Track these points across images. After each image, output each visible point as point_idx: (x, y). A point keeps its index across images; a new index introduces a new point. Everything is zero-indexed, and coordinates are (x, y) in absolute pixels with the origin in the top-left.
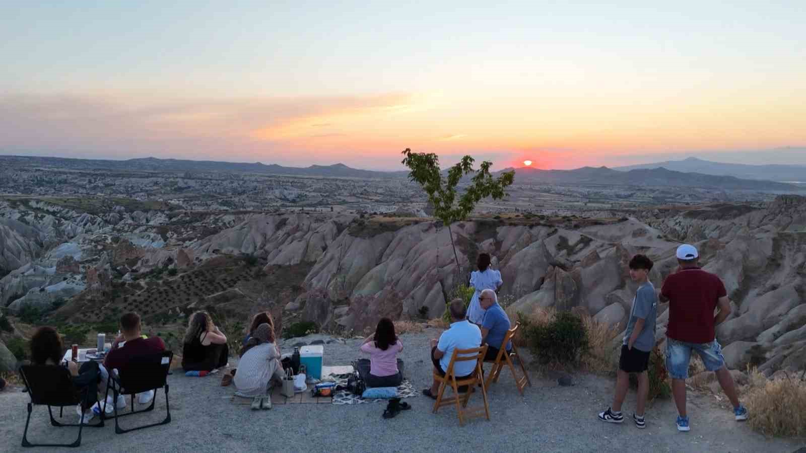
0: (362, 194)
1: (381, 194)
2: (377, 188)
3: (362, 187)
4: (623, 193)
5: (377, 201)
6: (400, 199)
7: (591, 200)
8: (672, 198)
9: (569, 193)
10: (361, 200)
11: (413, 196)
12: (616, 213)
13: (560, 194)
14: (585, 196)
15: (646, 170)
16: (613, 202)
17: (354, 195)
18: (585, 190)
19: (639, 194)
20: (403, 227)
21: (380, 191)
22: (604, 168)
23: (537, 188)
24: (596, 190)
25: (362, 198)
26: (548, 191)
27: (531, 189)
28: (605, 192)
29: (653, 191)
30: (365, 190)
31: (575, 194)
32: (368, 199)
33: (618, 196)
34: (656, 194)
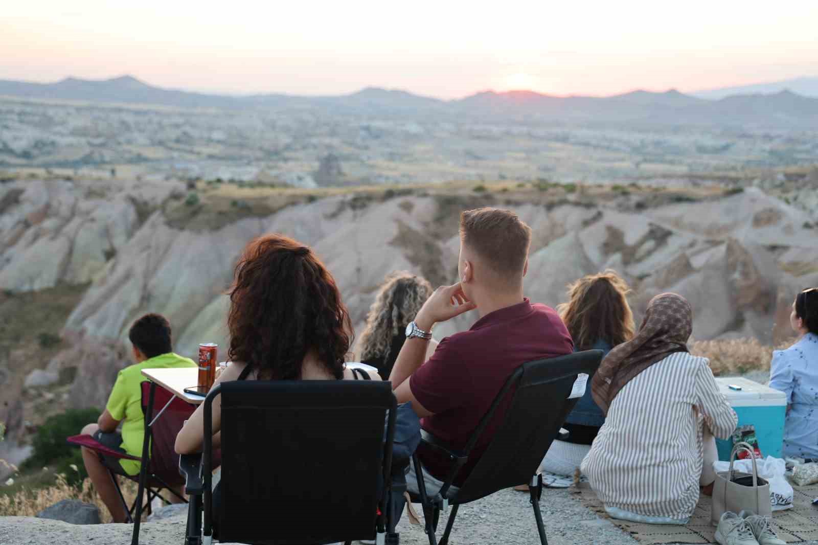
0: (178, 141)
1: (219, 142)
2: (211, 129)
3: (177, 126)
4: (709, 141)
5: (211, 157)
6: (259, 154)
7: (648, 157)
8: (807, 152)
9: (606, 144)
10: (175, 154)
11: (288, 147)
12: (699, 181)
13: (587, 144)
14: (636, 150)
15: (755, 97)
16: (690, 161)
17: (161, 143)
18: (636, 138)
19: (742, 144)
20: (281, 208)
21: (217, 135)
22: (673, 93)
23: (541, 132)
24: (657, 137)
25: (178, 150)
26: (564, 139)
27: (530, 136)
28: (676, 140)
29: (768, 138)
30: (185, 133)
31: (615, 145)
32: (192, 152)
33: (702, 150)
34: (777, 144)
